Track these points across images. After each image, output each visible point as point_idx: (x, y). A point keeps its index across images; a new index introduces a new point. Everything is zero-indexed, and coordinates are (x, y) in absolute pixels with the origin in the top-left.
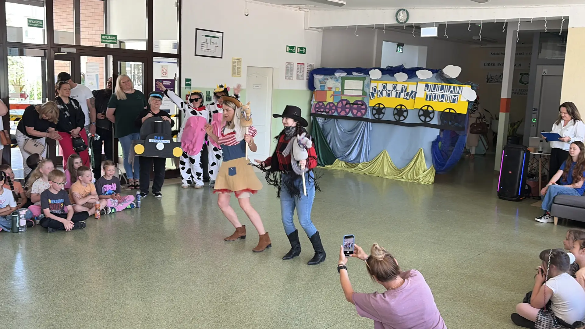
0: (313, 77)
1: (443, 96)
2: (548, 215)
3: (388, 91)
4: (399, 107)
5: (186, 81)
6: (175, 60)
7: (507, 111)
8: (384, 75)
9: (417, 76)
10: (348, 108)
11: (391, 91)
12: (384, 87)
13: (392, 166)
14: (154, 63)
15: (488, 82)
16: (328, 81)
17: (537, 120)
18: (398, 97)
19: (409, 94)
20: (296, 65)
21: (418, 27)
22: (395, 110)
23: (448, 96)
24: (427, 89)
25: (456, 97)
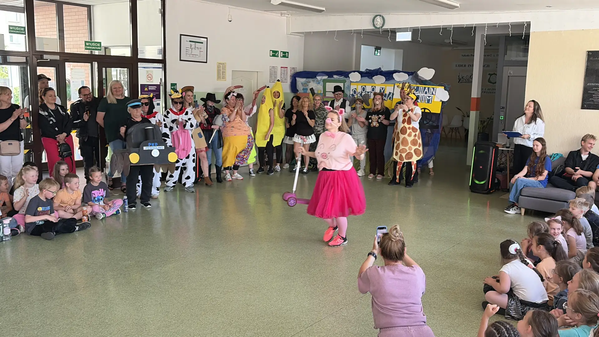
0: (296, 80)
2: (516, 207)
3: (367, 93)
5: (171, 86)
6: (160, 65)
7: (477, 110)
8: (362, 78)
9: (394, 79)
11: (370, 92)
12: (364, 89)
14: (139, 68)
15: (460, 82)
16: (310, 84)
17: (505, 118)
19: (387, 95)
20: (279, 70)
21: (394, 32)
23: (423, 97)
25: (431, 98)
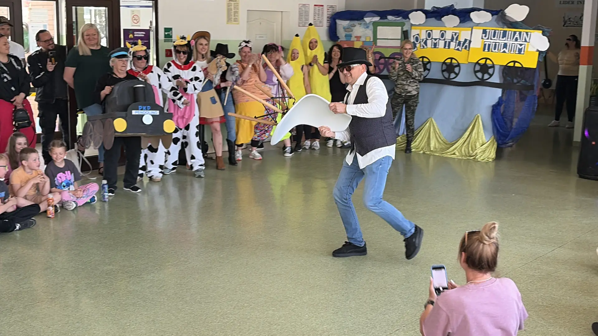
0: (335, 23)
1: (505, 46)
3: (434, 41)
4: (449, 61)
5: (165, 31)
6: (150, 3)
7: (589, 64)
9: (471, 20)
10: (382, 64)
11: (438, 40)
12: (429, 35)
13: (440, 138)
14: (121, 8)
15: (565, 25)
16: (355, 28)
18: (447, 47)
19: (462, 43)
20: (312, 8)
22: (444, 65)
23: (512, 46)
24: (485, 36)
25: (523, 46)
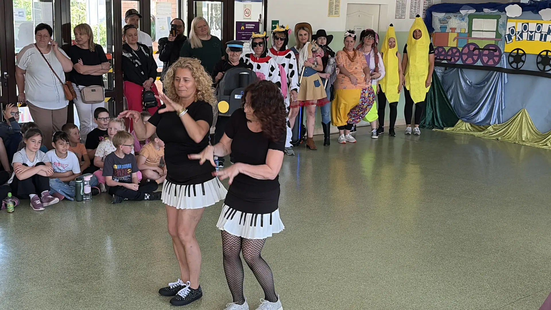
0: (432, 15)
3: (529, 33)
4: (544, 53)
5: (272, 24)
8: (524, 12)
10: (476, 55)
11: (534, 32)
12: (525, 28)
13: (533, 129)
16: (451, 20)
18: (543, 40)
20: (409, 2)
22: (539, 57)
